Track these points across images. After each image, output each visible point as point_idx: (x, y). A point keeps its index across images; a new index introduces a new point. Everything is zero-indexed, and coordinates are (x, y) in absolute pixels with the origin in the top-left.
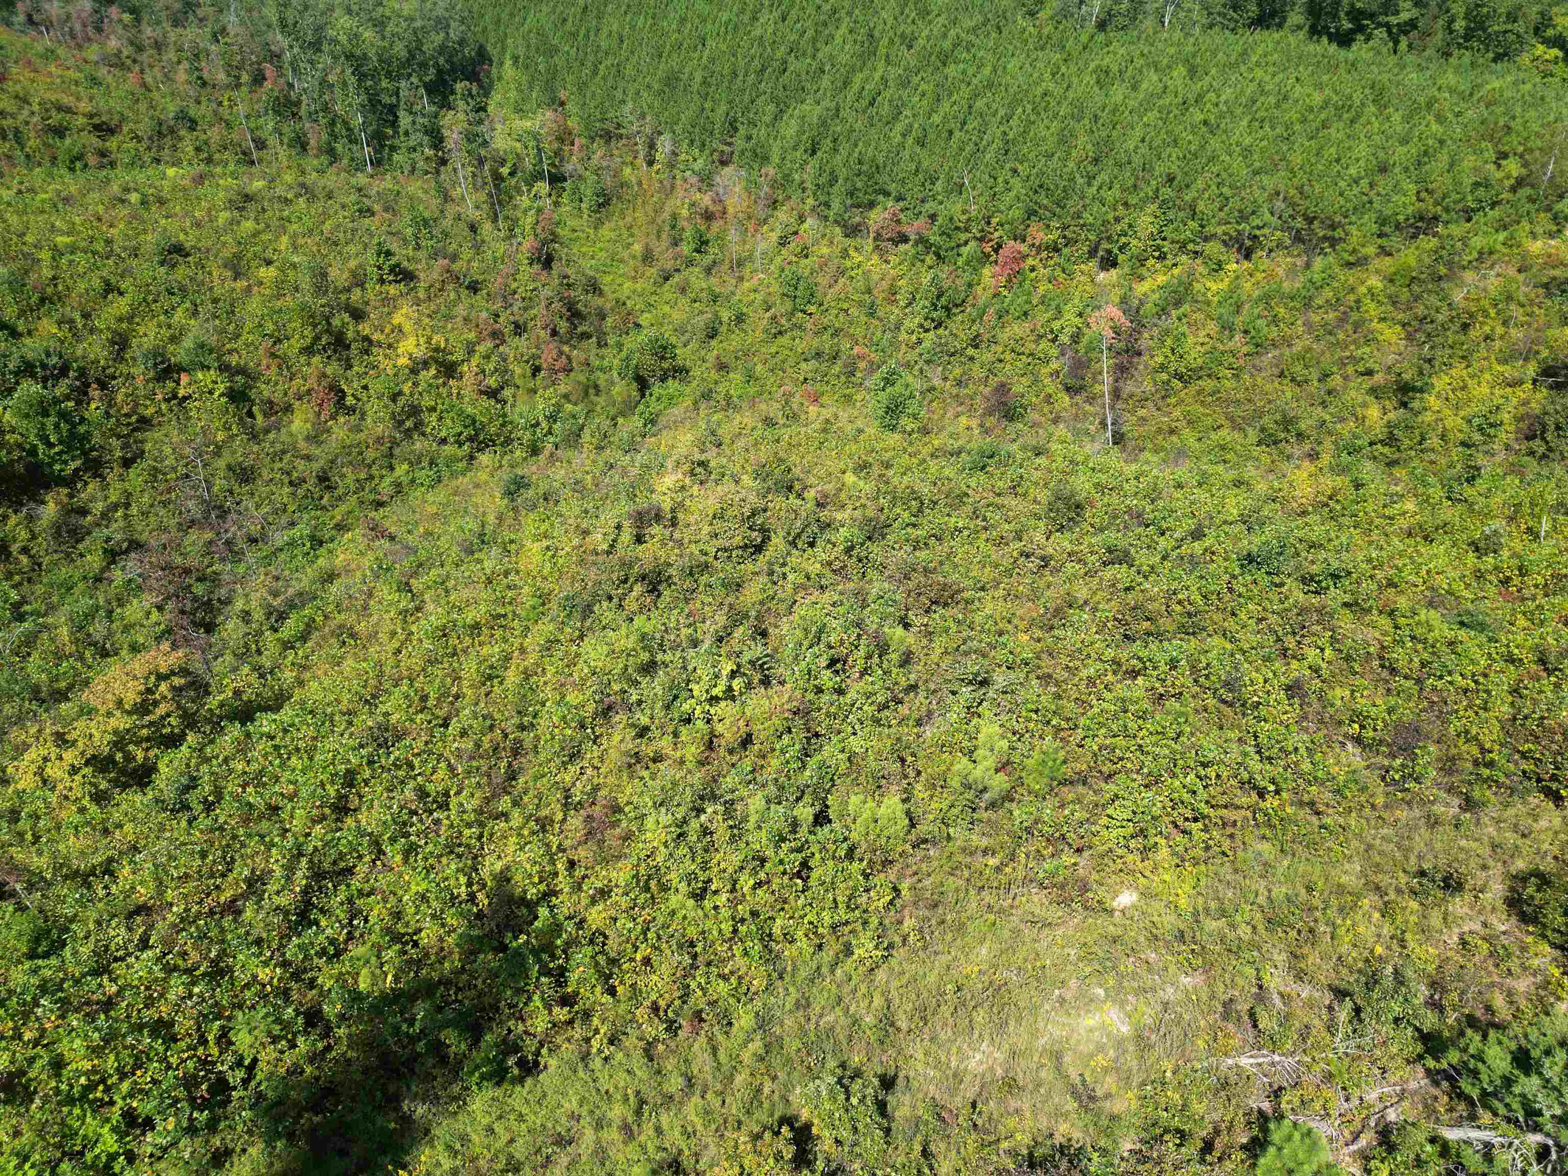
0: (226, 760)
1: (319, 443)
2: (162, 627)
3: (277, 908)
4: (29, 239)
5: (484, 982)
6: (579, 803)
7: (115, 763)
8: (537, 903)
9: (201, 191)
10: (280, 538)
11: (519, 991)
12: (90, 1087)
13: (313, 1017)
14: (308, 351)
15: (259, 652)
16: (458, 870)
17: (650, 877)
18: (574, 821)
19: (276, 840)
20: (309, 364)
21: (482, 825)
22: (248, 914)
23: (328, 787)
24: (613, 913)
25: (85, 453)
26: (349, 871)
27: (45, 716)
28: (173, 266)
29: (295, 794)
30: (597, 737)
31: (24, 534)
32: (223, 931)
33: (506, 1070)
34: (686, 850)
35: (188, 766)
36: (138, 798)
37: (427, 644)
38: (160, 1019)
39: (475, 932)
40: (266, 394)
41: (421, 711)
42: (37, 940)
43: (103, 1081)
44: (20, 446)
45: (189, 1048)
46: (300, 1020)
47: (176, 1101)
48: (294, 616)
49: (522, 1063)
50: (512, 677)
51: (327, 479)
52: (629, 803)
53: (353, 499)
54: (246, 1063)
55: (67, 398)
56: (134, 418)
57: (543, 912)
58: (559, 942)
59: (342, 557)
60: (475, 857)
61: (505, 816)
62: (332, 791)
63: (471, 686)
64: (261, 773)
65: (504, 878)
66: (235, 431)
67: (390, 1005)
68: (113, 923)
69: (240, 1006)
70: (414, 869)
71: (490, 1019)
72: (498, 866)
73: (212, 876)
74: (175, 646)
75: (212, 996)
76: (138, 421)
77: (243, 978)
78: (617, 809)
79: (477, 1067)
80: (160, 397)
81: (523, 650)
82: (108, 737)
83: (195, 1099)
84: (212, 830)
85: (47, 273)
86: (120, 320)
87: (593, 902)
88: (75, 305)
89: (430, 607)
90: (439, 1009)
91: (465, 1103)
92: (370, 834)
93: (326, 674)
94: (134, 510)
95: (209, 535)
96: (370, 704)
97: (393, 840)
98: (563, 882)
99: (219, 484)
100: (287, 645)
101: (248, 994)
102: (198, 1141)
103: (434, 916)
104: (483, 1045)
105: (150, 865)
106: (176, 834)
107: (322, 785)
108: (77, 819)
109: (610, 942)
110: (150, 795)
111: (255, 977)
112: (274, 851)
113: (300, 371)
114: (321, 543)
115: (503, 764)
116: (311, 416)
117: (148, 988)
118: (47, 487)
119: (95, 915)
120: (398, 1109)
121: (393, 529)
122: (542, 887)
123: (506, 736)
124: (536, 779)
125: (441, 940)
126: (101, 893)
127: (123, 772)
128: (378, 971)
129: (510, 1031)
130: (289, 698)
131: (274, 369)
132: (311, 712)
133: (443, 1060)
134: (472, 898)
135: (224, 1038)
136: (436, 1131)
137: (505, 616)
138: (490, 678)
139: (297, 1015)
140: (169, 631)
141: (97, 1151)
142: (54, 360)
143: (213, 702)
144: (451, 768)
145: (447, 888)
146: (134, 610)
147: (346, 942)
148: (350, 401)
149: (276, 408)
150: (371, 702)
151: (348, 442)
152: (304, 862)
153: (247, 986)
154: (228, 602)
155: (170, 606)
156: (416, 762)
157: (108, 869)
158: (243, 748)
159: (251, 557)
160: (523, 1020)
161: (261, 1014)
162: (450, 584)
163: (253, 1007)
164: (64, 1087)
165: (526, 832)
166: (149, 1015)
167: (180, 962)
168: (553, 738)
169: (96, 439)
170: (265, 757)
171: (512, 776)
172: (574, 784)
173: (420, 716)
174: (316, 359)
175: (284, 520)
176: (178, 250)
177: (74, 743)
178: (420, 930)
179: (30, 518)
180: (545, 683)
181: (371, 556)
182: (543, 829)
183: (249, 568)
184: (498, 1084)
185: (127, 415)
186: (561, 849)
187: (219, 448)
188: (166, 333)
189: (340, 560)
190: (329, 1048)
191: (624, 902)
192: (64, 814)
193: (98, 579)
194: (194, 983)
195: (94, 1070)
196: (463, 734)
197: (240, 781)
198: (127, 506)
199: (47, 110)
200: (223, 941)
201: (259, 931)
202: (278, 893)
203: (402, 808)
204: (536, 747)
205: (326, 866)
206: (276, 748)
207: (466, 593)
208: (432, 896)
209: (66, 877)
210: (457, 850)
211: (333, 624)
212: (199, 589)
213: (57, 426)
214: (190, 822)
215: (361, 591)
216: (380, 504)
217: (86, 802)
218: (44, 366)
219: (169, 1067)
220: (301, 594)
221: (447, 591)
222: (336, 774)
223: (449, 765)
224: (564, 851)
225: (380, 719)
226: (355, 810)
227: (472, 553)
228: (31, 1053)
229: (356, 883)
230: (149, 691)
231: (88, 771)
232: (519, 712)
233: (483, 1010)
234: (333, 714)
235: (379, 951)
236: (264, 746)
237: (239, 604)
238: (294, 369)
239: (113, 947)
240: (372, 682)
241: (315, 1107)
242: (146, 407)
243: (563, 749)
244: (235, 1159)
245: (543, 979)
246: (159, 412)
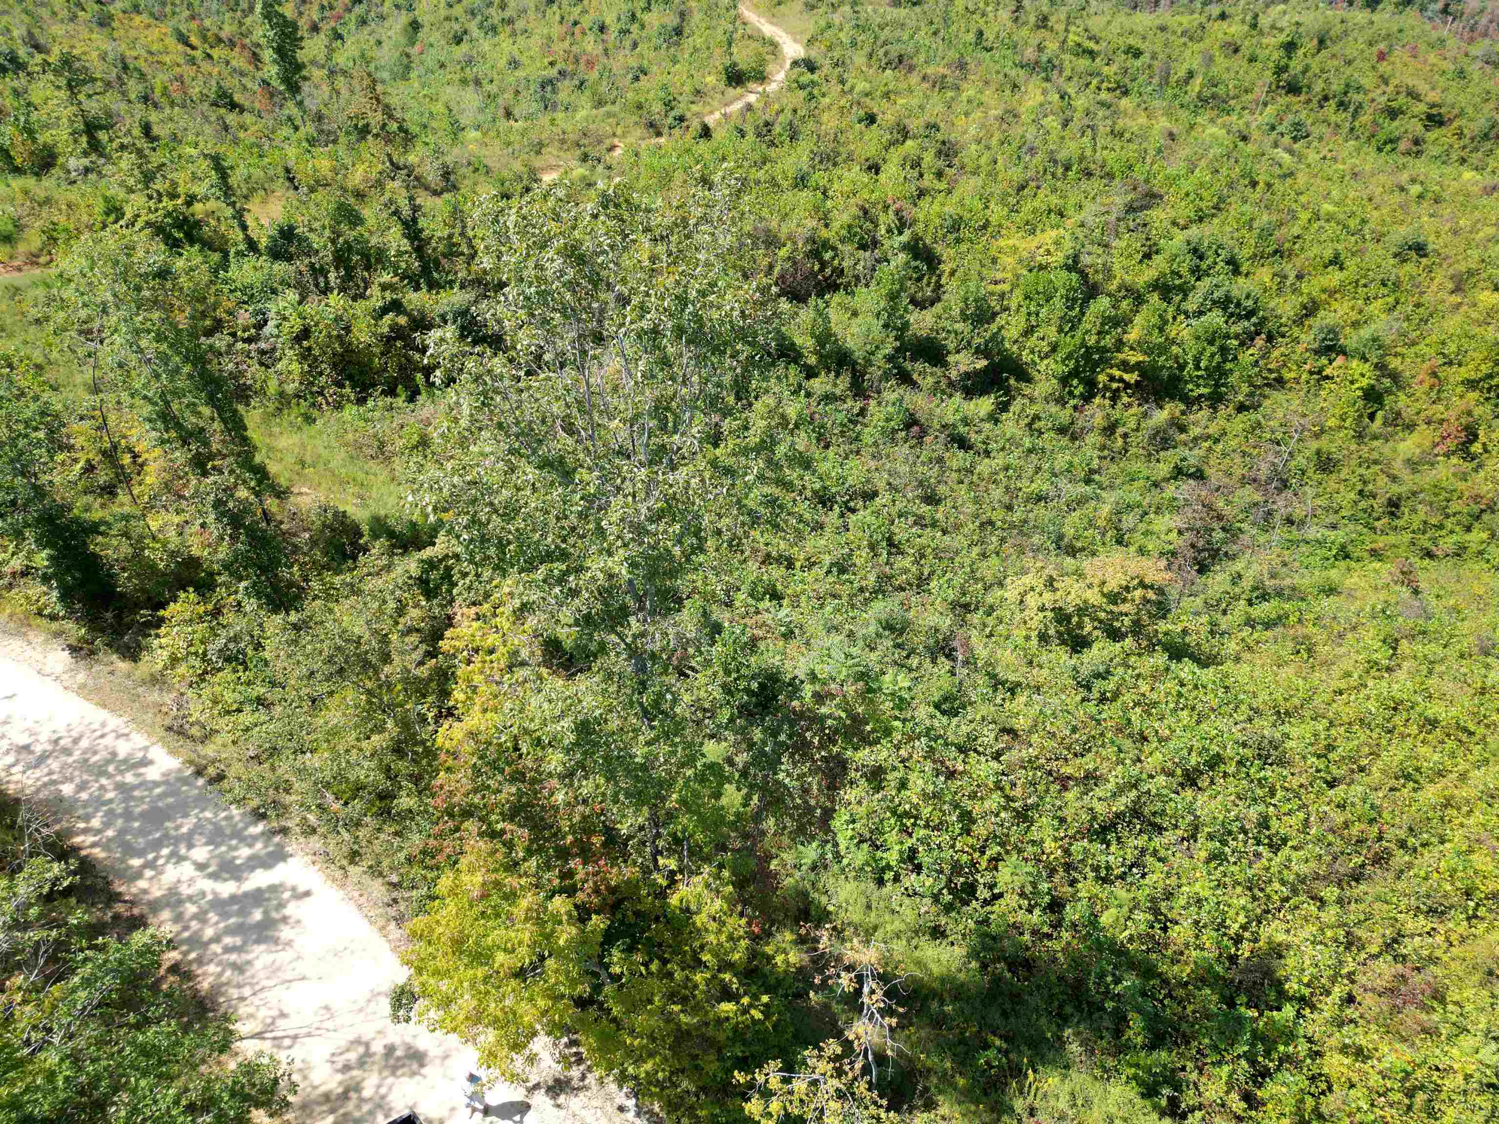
0: (1139, 676)
1: (1415, 471)
2: (1171, 547)
3: (1091, 809)
4: (1303, 199)
5: (1194, 1012)
6: (1404, 957)
7: (1069, 622)
8: (1290, 999)
9: (1485, 201)
10: (1313, 532)
11: (1215, 1048)
12: (907, 815)
13: (1056, 906)
14: (1471, 384)
15: (1225, 612)
16: (1244, 908)
17: (1422, 1087)
18: (1384, 966)
19: (1128, 761)
20: (1461, 397)
21: (1295, 891)
22: (1070, 796)
23: (1194, 754)
24: (1355, 1078)
25: (1217, 385)
26: (1160, 829)
27: (1053, 559)
28: (1405, 261)
29: (1167, 739)
30: (1476, 917)
31: (1132, 424)
32: (1047, 791)
33: (1157, 1093)
34: (1488, 1105)
35: (1111, 660)
36: (1065, 657)
37: (1372, 706)
38: (970, 813)
39: (1219, 969)
40: (1401, 405)
41: (1319, 757)
42: (946, 699)
43: (916, 818)
44: (1177, 357)
45: (972, 847)
46: (1047, 899)
47: (941, 872)
48: (1274, 603)
49: (1173, 1102)
50: (1431, 793)
51: (1397, 506)
52: (1456, 1003)
53: (1407, 537)
54: (996, 891)
55: (1237, 337)
56: (1273, 376)
57: (1289, 1011)
58: (1281, 1048)
59: (1356, 579)
60: (1267, 912)
61: (1322, 903)
62: (1194, 760)
63: (1383, 772)
64: (1155, 704)
65: (1278, 951)
66: (1347, 424)
67: (1112, 952)
68: (991, 726)
69: (1020, 851)
70: (1209, 873)
71: (1176, 1043)
72: (1281, 937)
73: (1068, 749)
74: (1168, 568)
75: (1009, 828)
76: (1275, 379)
77: (1034, 834)
78: (1439, 997)
79: (1137, 1066)
80: (1307, 367)
81: (1463, 777)
82: (1078, 602)
83: (951, 881)
84: (1092, 718)
85: (1296, 231)
86: (1324, 291)
87: (1344, 1049)
88: (1298, 264)
89: (1401, 675)
90: (1144, 994)
91: (1108, 1079)
92: (1197, 817)
93: (1263, 666)
94: (1219, 447)
95: (1258, 497)
96: (1279, 717)
97: (1211, 837)
98: (1329, 1006)
99: (1300, 460)
100: (1250, 623)
101: (1030, 848)
102: (934, 909)
103: (1196, 923)
104: (1155, 1054)
105: (1038, 708)
106: (1068, 701)
107: (1190, 750)
108: (1020, 641)
109: (1331, 1098)
110: (1073, 662)
111: (1042, 841)
112: (1120, 767)
113: (1448, 399)
114: (1347, 556)
115: (1358, 860)
116: (1427, 444)
117: (978, 786)
118: (1172, 398)
119: (985, 713)
120: (1060, 1028)
121: (1422, 585)
122: (1306, 992)
123: (1380, 839)
124: (1378, 898)
125: (1187, 945)
126: (998, 701)
127: (1069, 632)
128: (1122, 920)
129: (1183, 1069)
130: (1218, 664)
131: (1426, 386)
132: (1226, 687)
133: (1118, 1033)
134: (1237, 940)
135: (996, 860)
136: (1073, 1073)
137: (1471, 734)
138: (1408, 777)
139: (1048, 893)
140: (1174, 554)
141: (885, 855)
142: (1250, 303)
143: (1163, 626)
144: (1306, 822)
145: (1224, 913)
146: (1163, 523)
147: (1117, 878)
148: (1476, 448)
149: (1400, 421)
150: (1282, 716)
151: (1444, 484)
152: (1133, 794)
153: (1033, 843)
154: (1232, 557)
155: (1187, 535)
156: (1280, 794)
157: (1013, 690)
158: (1155, 676)
159: (1279, 533)
160: (1201, 1073)
161: (1027, 869)
162: (1438, 668)
163: (1026, 860)
164: (897, 800)
165: (1329, 933)
166: (967, 804)
167: (1008, 787)
168: (1426, 879)
169: (1232, 379)
170: (1168, 694)
171: (1357, 877)
172: (1412, 936)
173: (1314, 759)
174: (1473, 395)
175: (1332, 518)
176: (1420, 249)
177: (1055, 590)
178: (1177, 923)
179: (1145, 415)
180: (1462, 825)
181: (1383, 595)
182: (1349, 946)
183: (1269, 542)
184: (1143, 1096)
185: (1270, 371)
186: (1351, 977)
187: (1322, 431)
188: (1354, 316)
189: (1352, 581)
190: (1049, 936)
191: (1375, 1080)
192: (1016, 632)
193: (1156, 485)
194: (1005, 808)
195: (916, 807)
196: (1342, 806)
197: (1136, 698)
198: (1217, 441)
199: (1398, 93)
200: (1041, 798)
201: (1068, 813)
202: (1100, 799)
203: (1237, 819)
204: (1402, 872)
205: (1146, 811)
206: (1180, 695)
207: (1449, 687)
208: (1207, 907)
209: (988, 674)
210: (1256, 891)
211: (1301, 631)
212: (1218, 535)
213: (1213, 355)
214: (1083, 700)
215: (1348, 619)
216: (1429, 555)
217: (1034, 634)
218: (1238, 305)
219: (953, 847)
220: (1294, 589)
221: (1430, 672)
222: (1207, 750)
223: (1307, 820)
224: (1353, 982)
225: (1278, 735)
226: (1200, 789)
227: (1487, 654)
228: (896, 764)
229: (1157, 842)
230: (1127, 589)
231: (1050, 614)
232: (1411, 829)
233: (1177, 1031)
234: (1242, 702)
235: (1135, 907)
236: (1171, 685)
237: (1239, 565)
238: (1443, 396)
239: (979, 741)
240: (1296, 701)
241: (1012, 966)
242: (1290, 370)
243: (1428, 896)
244: (944, 943)
245: (1243, 1063)
246: (1297, 380)
